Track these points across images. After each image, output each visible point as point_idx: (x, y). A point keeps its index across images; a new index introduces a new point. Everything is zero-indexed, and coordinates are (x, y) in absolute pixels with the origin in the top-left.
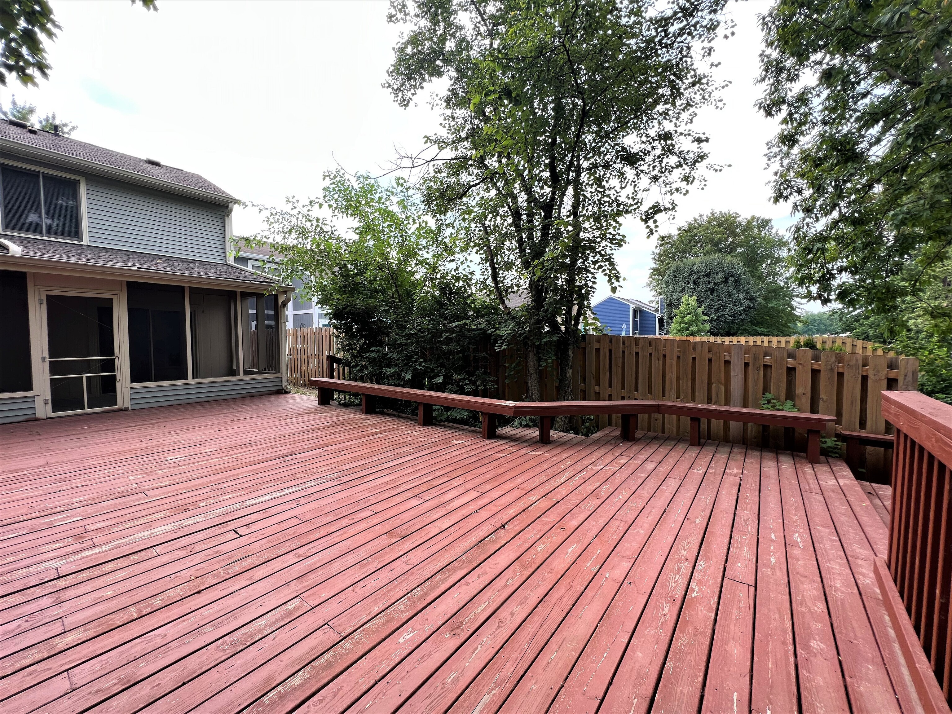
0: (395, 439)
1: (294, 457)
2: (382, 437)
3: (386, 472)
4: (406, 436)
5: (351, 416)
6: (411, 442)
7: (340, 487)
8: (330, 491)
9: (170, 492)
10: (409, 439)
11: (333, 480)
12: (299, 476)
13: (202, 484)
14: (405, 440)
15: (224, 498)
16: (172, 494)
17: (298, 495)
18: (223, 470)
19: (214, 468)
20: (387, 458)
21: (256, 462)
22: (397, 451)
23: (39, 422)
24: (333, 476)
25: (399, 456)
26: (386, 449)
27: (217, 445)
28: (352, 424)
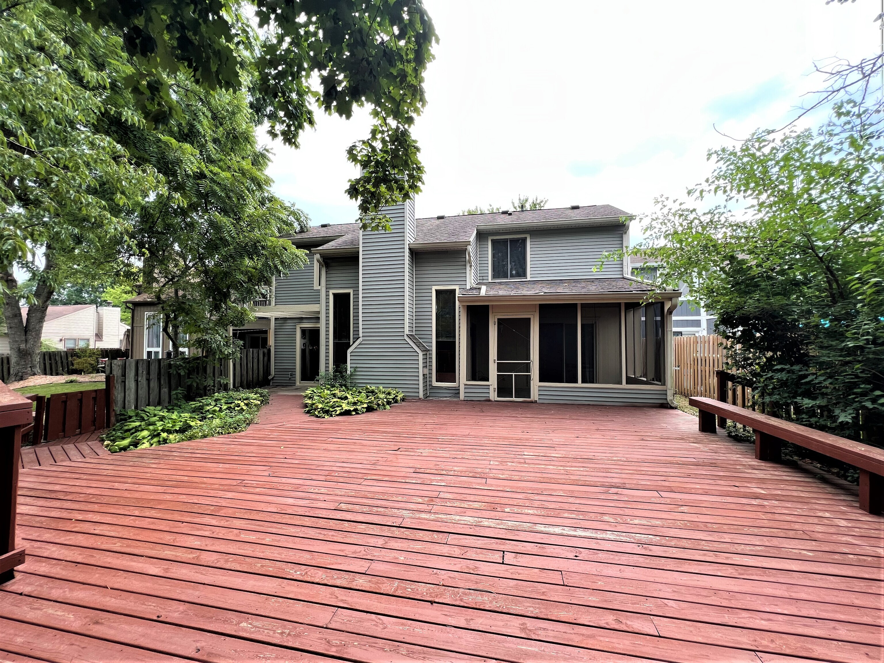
0: (788, 518)
1: (620, 491)
2: (764, 506)
3: (730, 571)
4: (816, 521)
5: (735, 457)
6: (819, 536)
7: (640, 560)
8: (624, 559)
9: (500, 486)
10: (819, 528)
11: (640, 544)
12: (606, 518)
13: (523, 488)
14: (806, 528)
15: (526, 511)
16: (499, 489)
17: (586, 543)
18: (548, 481)
19: (545, 475)
20: (748, 548)
21: (580, 483)
22: (775, 542)
23: (490, 403)
24: (643, 538)
25: (773, 552)
26: (756, 531)
27: (564, 452)
28: (728, 470)
